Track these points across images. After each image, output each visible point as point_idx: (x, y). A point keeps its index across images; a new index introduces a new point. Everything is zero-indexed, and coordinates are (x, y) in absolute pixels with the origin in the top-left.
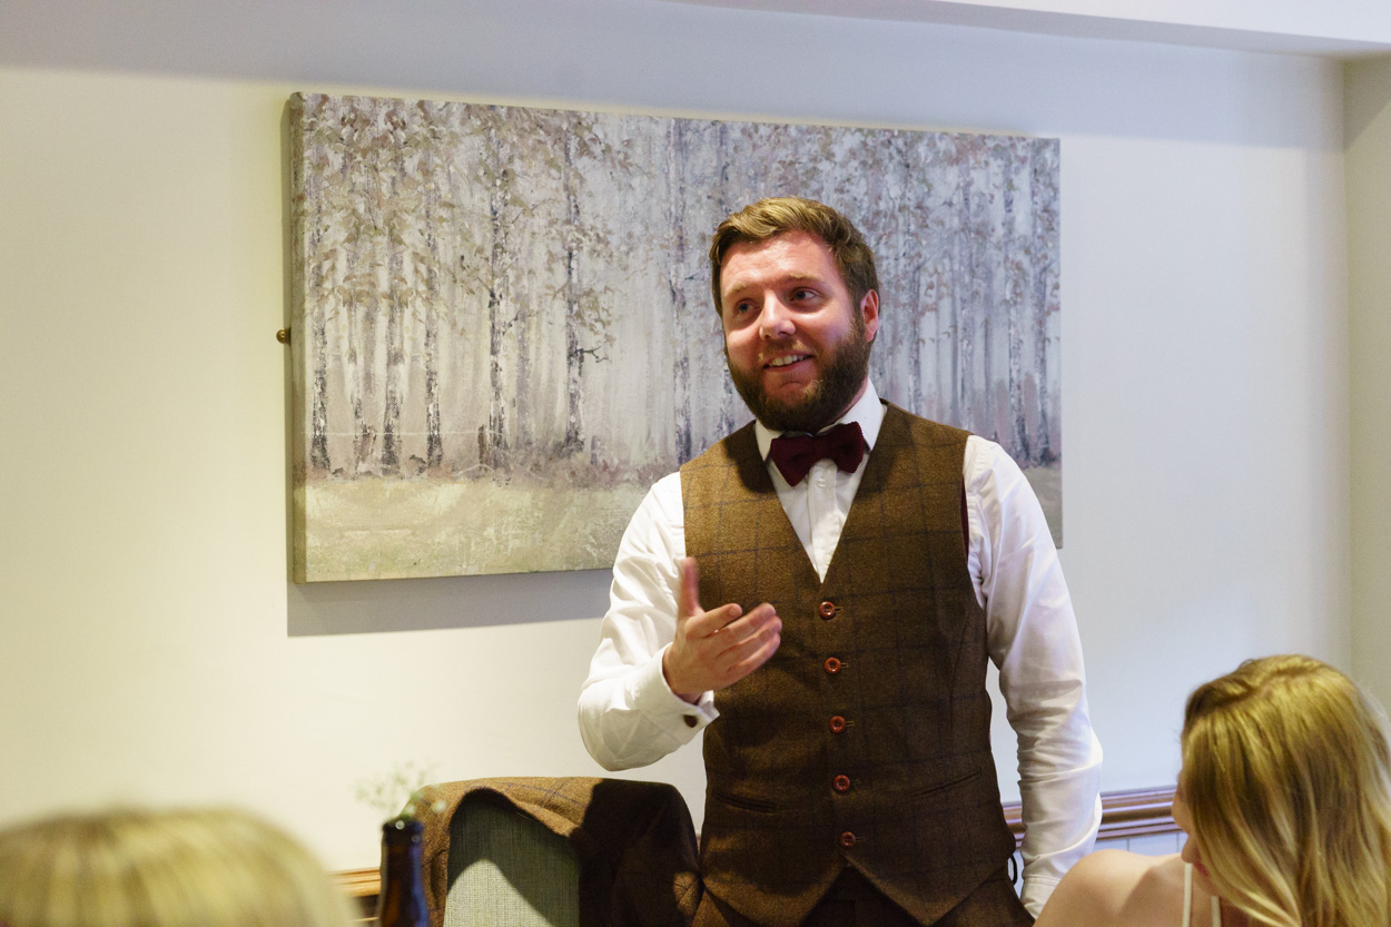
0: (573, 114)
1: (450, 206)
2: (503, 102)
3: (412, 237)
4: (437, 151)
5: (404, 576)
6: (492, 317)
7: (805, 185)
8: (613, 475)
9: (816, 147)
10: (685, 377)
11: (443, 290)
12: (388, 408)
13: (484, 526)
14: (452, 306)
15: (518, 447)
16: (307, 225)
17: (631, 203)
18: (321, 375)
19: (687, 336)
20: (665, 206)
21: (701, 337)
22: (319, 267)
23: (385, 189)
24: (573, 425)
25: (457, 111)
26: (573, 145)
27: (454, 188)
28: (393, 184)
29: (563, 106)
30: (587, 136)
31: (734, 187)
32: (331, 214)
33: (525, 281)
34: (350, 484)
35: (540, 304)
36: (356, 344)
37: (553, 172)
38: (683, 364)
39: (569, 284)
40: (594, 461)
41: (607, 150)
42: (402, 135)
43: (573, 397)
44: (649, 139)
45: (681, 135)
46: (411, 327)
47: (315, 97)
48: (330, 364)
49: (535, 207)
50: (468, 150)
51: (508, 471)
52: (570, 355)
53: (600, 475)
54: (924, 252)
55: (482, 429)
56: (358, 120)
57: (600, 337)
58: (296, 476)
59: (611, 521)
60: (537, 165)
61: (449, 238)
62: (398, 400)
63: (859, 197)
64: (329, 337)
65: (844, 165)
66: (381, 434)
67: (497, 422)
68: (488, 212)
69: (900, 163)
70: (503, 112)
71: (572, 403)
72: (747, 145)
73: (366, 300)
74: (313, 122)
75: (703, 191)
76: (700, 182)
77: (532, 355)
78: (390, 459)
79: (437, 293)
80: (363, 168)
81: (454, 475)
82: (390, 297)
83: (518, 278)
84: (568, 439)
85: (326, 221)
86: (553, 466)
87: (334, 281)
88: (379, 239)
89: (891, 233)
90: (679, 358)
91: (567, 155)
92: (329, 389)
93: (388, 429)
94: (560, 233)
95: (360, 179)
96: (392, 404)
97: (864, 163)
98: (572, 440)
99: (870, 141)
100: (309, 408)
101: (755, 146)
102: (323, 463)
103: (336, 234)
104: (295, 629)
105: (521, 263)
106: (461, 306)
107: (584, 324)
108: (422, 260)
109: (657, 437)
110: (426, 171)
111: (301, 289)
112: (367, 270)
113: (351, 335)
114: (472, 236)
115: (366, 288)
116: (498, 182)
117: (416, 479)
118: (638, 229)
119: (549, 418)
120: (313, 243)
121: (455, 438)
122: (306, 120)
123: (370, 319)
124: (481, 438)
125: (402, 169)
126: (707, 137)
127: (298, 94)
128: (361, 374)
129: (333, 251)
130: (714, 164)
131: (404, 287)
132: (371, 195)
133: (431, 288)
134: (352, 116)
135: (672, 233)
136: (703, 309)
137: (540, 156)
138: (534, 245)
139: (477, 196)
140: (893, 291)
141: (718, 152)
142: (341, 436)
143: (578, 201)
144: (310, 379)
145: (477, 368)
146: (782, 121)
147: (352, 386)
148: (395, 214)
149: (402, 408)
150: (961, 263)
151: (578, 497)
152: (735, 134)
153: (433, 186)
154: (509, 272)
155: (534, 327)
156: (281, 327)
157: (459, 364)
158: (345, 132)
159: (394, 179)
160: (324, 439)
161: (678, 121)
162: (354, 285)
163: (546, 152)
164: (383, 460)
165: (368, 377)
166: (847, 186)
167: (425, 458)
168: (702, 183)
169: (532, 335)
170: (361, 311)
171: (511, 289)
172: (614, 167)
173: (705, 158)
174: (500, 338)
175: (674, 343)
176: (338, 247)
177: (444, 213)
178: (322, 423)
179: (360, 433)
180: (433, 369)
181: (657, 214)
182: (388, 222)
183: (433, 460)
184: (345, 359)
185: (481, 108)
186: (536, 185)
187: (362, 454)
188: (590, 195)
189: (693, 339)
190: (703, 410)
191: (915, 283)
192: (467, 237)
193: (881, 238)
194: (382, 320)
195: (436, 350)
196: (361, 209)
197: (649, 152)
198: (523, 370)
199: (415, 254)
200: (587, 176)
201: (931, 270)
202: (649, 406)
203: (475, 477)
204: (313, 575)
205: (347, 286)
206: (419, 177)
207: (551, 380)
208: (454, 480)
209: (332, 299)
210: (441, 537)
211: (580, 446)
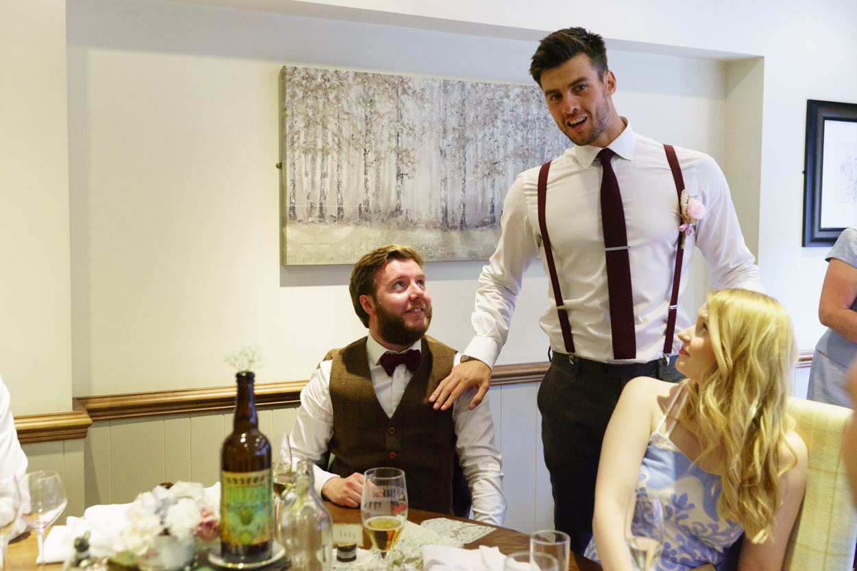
0: (400, 77)
1: (348, 114)
2: (370, 72)
3: (332, 126)
4: (343, 91)
5: (327, 263)
6: (365, 159)
7: (497, 108)
8: (415, 224)
9: (502, 93)
10: (445, 186)
11: (345, 148)
12: (321, 196)
13: (360, 245)
14: (348, 155)
15: (375, 212)
16: (288, 120)
17: (424, 114)
18: (293, 181)
19: (447, 169)
20: (438, 116)
21: (453, 169)
22: (293, 138)
23: (321, 106)
24: (398, 204)
25: (351, 75)
26: (400, 90)
27: (350, 107)
28: (324, 104)
29: (396, 74)
30: (406, 86)
31: (467, 109)
32: (297, 116)
33: (379, 145)
34: (305, 226)
35: (385, 155)
36: (308, 169)
37: (392, 101)
38: (445, 180)
39: (397, 147)
40: (407, 219)
41: (414, 92)
42: (328, 84)
43: (398, 193)
44: (432, 88)
45: (445, 87)
46: (331, 163)
47: (292, 68)
48: (297, 178)
49: (384, 115)
50: (356, 91)
51: (371, 222)
52: (398, 176)
53: (410, 224)
54: (546, 137)
55: (360, 205)
56: (309, 78)
57: (410, 169)
58: (283, 223)
59: (414, 243)
60: (385, 98)
61: (347, 127)
62: (325, 193)
63: (520, 114)
64: (296, 167)
65: (514, 101)
66: (318, 206)
67: (367, 202)
68: (364, 117)
69: (538, 100)
70: (371, 76)
71: (398, 195)
72: (473, 91)
73: (312, 151)
74: (290, 79)
75: (454, 110)
76: (453, 106)
77: (381, 176)
78: (322, 216)
79: (342, 149)
80: (311, 98)
81: (349, 223)
82: (322, 150)
83: (376, 144)
84: (396, 210)
85: (296, 119)
86: (390, 220)
87: (299, 143)
88: (318, 126)
89: (532, 129)
90: (444, 178)
91: (397, 94)
92: (296, 187)
93: (321, 204)
94: (394, 126)
95: (310, 102)
96: (323, 194)
97: (522, 100)
98: (398, 210)
99: (525, 91)
100: (288, 195)
101: (476, 92)
102: (294, 217)
103: (300, 124)
104: (283, 284)
105: (378, 137)
106: (352, 155)
107: (403, 163)
108: (336, 136)
109: (433, 210)
110: (338, 99)
111: (285, 146)
112: (313, 139)
113: (306, 166)
114: (357, 126)
115: (312, 147)
116: (368, 104)
117: (332, 225)
118: (427, 125)
119: (389, 201)
120: (290, 127)
121: (349, 208)
122: (287, 77)
123: (314, 159)
124: (360, 208)
125: (328, 98)
126: (456, 87)
127: (285, 67)
128: (310, 181)
129: (299, 131)
130: (459, 99)
131: (328, 147)
132: (315, 108)
133: (340, 147)
134: (307, 76)
135: (441, 127)
136: (453, 158)
137: (386, 94)
138: (384, 130)
139: (359, 110)
140: (533, 152)
141: (461, 94)
142: (301, 207)
143: (402, 112)
144: (289, 183)
145: (358, 180)
146: (488, 82)
147: (306, 186)
148: (324, 116)
149: (327, 196)
150: (562, 141)
151: (401, 233)
152: (468, 87)
153: (341, 105)
154: (372, 141)
155: (382, 164)
156: (277, 162)
157: (351, 178)
158: (304, 82)
159: (324, 102)
160: (294, 208)
161: (444, 81)
162: (307, 145)
163: (388, 92)
164: (319, 217)
165: (313, 183)
166: (515, 109)
167: (336, 216)
168: (454, 106)
169: (382, 167)
170: (310, 156)
171: (373, 149)
172: (417, 99)
173: (456, 96)
174: (368, 168)
175: (441, 172)
176: (301, 130)
177: (345, 117)
178: (294, 201)
179: (309, 206)
180: (340, 180)
181: (435, 119)
182: (322, 120)
183: (340, 217)
184: (303, 175)
185: (361, 74)
186: (384, 106)
187: (310, 214)
188: (407, 111)
189: (449, 170)
190: (453, 199)
191: (543, 150)
192: (355, 126)
193: (529, 131)
194: (319, 160)
195: (341, 172)
196: (311, 114)
197: (432, 93)
198: (378, 182)
199: (333, 133)
200: (406, 103)
201: (550, 144)
202: (430, 197)
203: (357, 224)
204: (289, 262)
205: (304, 146)
206: (335, 101)
207: (389, 186)
208: (349, 225)
209: (298, 150)
210: (343, 248)
211: (401, 213)
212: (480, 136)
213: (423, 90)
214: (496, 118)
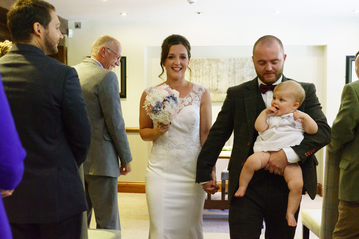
1: (205, 68)
2: (210, 58)
3: (201, 71)
4: (204, 63)
6: (209, 78)
14: (205, 77)
15: (212, 90)
17: (224, 67)
19: (230, 79)
20: (228, 67)
23: (198, 67)
24: (217, 88)
25: (206, 59)
26: (218, 62)
27: (205, 66)
29: (217, 58)
30: (219, 61)
31: (236, 65)
35: (214, 77)
37: (216, 64)
38: (230, 82)
39: (217, 75)
41: (221, 62)
42: (200, 62)
43: (217, 85)
45: (230, 60)
46: (201, 79)
49: (214, 67)
50: (207, 62)
52: (217, 81)
53: (220, 92)
56: (196, 61)
57: (221, 80)
75: (232, 65)
77: (213, 81)
79: (203, 76)
83: (212, 74)
86: (215, 91)
87: (193, 75)
88: (198, 71)
94: (216, 70)
95: (196, 66)
101: (238, 61)
107: (219, 78)
108: (202, 73)
110: (203, 65)
112: (197, 74)
116: (210, 65)
118: (225, 69)
119: (215, 87)
123: (197, 78)
125: (200, 65)
126: (233, 60)
131: (200, 75)
135: (229, 69)
136: (232, 77)
138: (214, 71)
139: (208, 67)
143: (218, 67)
145: (208, 82)
146: (242, 58)
148: (199, 69)
152: (236, 59)
155: (213, 79)
156: (190, 79)
163: (215, 62)
170: (196, 77)
173: (233, 62)
174: (210, 80)
177: (204, 68)
185: (208, 59)
186: (214, 65)
188: (220, 66)
192: (206, 70)
197: (226, 62)
198: (212, 83)
200: (219, 64)
207: (215, 84)
211: (218, 90)
212: (239, 71)
213: (224, 61)
214: (244, 66)
